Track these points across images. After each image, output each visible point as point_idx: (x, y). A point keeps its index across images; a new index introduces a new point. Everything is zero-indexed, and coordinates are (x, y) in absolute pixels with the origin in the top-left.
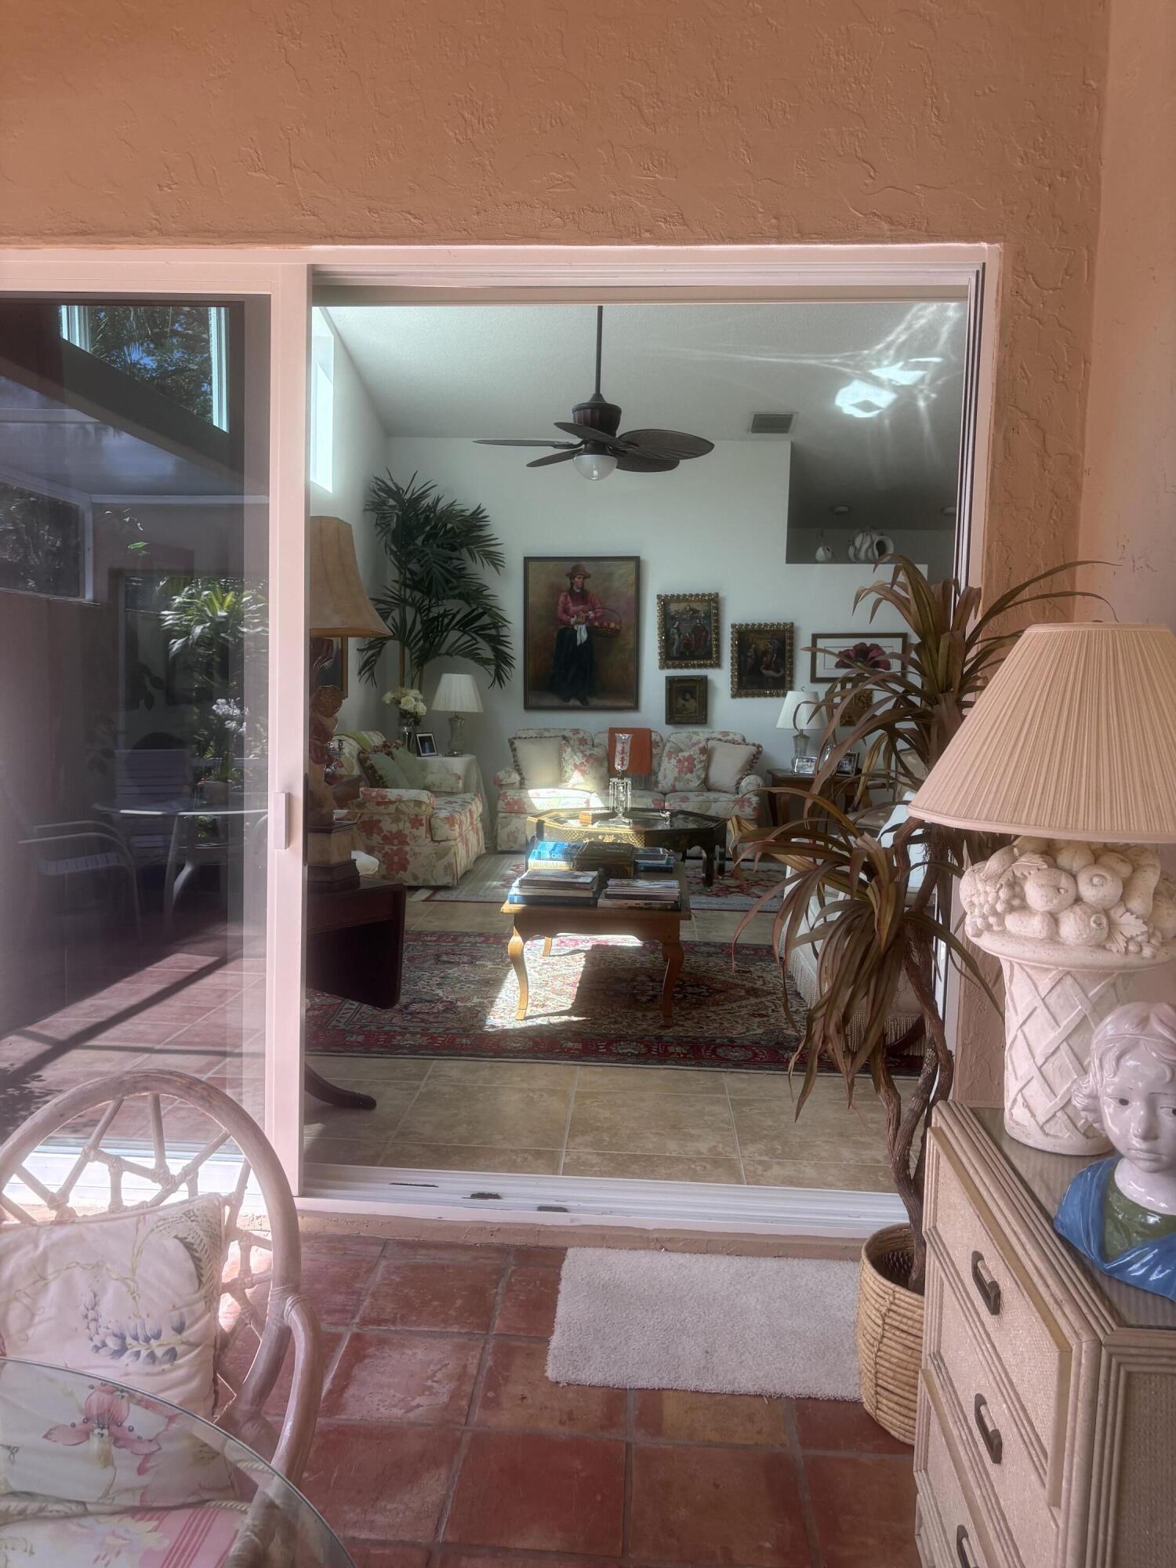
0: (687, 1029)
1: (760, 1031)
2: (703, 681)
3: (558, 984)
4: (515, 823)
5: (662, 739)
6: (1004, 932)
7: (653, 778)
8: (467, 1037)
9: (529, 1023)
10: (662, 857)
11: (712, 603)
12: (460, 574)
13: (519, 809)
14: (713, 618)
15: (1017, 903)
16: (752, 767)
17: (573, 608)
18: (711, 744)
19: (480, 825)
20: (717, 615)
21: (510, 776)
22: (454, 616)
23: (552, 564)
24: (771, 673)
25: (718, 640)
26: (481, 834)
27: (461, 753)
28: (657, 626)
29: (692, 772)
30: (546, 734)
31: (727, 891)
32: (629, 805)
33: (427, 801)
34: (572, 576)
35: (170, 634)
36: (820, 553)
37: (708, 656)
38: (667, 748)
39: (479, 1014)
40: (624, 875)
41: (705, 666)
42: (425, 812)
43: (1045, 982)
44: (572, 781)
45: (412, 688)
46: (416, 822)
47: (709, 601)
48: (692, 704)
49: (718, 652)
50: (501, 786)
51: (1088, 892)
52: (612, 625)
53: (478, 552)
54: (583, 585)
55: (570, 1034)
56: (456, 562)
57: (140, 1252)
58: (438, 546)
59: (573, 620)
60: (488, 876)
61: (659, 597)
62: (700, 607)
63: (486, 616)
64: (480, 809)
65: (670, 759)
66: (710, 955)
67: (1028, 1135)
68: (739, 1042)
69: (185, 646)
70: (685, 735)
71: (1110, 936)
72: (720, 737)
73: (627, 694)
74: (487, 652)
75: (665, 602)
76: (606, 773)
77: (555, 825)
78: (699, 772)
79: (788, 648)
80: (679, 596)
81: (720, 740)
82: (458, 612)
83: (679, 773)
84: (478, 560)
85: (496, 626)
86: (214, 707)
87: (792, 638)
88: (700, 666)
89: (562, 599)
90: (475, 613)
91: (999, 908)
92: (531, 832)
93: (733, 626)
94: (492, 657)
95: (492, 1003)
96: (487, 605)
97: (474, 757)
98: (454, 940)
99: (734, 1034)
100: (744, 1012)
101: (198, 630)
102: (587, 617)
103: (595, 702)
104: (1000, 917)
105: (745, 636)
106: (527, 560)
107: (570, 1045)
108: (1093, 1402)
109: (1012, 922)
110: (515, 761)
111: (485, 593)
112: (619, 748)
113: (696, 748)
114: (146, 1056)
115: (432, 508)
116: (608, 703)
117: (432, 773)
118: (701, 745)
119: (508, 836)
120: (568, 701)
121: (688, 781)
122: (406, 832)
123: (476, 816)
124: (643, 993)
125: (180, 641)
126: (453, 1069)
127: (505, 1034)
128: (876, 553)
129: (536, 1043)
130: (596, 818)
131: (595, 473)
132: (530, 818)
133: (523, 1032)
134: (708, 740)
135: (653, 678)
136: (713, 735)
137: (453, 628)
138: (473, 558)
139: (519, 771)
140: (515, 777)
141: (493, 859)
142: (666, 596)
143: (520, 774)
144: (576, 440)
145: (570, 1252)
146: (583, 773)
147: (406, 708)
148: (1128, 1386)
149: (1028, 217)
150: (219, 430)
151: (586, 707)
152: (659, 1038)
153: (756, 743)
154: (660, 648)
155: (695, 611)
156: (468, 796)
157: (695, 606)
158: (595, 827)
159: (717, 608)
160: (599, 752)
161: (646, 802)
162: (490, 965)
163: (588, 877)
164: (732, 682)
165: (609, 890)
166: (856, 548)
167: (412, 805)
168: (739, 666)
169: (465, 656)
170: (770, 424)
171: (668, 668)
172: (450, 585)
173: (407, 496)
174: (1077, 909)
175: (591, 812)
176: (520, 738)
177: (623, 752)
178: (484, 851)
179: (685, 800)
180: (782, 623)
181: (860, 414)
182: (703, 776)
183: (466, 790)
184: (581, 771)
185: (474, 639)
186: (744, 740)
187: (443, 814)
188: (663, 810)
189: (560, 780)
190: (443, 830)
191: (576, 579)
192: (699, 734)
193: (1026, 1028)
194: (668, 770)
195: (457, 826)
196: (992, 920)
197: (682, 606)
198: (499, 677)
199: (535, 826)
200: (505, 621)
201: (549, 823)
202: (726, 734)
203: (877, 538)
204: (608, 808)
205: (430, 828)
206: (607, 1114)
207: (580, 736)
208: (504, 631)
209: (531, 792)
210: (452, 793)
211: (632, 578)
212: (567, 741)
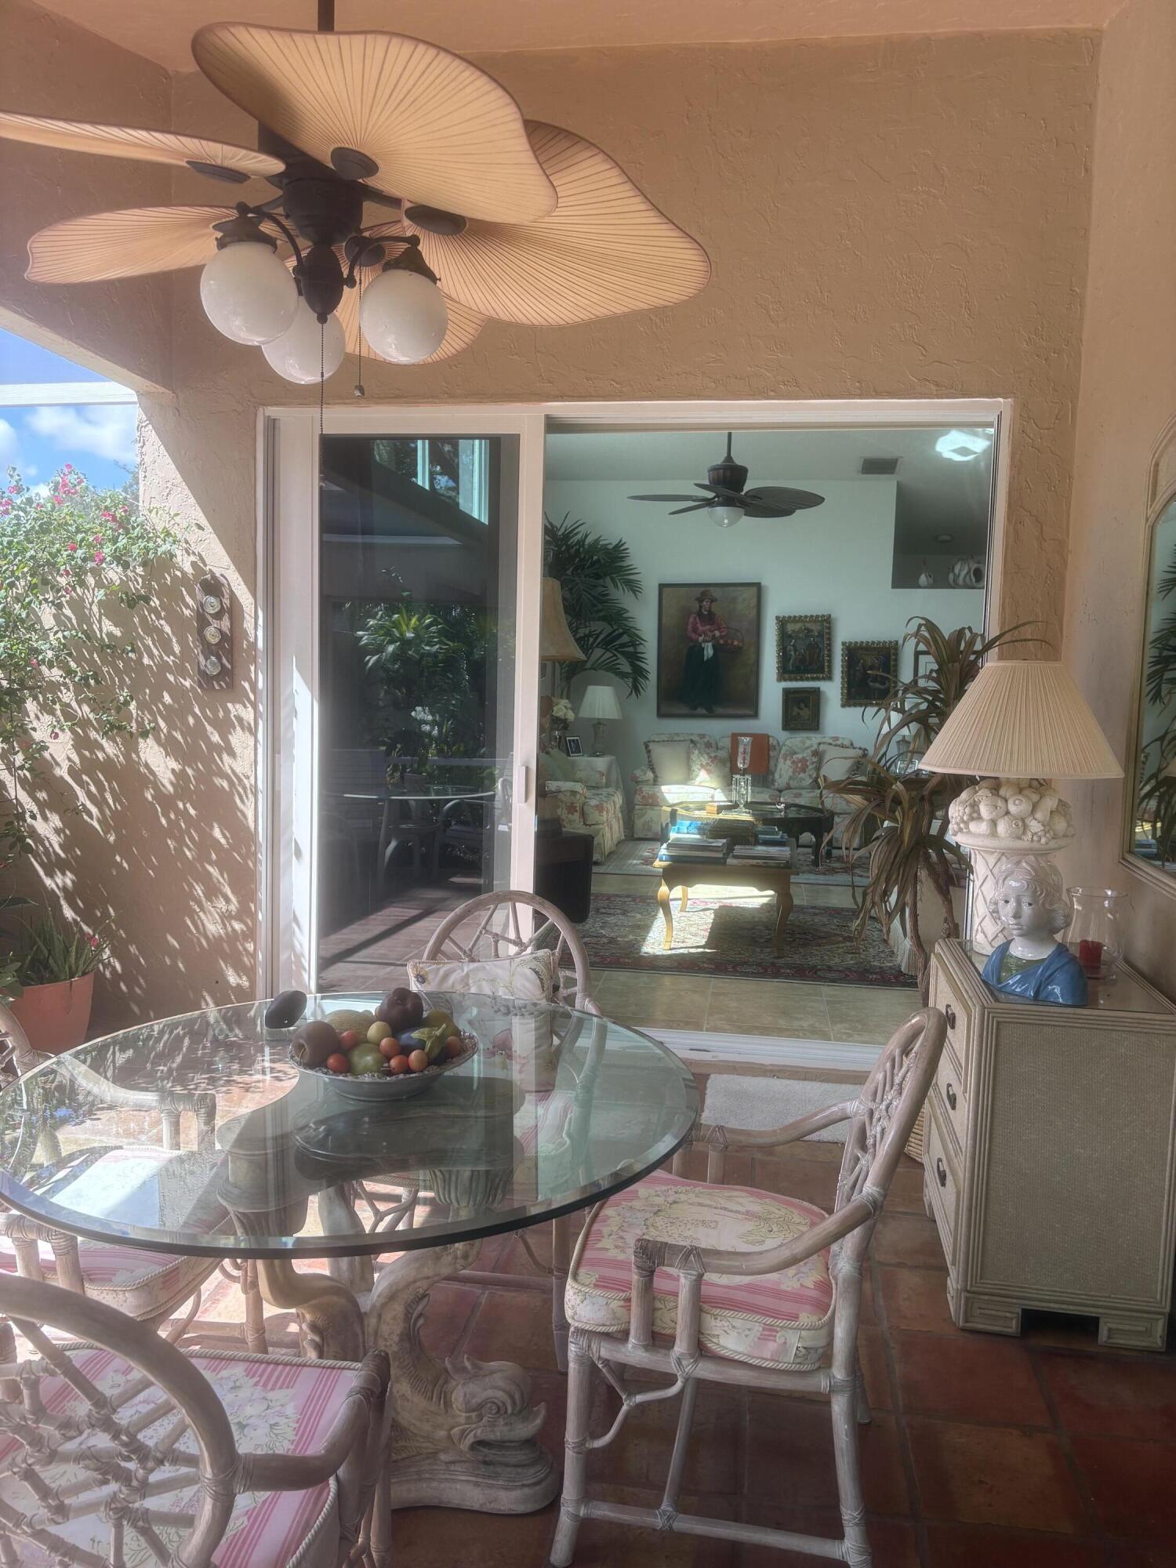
0: (797, 959)
1: (851, 962)
2: (817, 692)
3: (693, 930)
4: (651, 814)
5: (778, 743)
6: (969, 832)
7: (771, 777)
8: (629, 958)
9: (673, 952)
10: (777, 834)
11: (824, 625)
12: (603, 599)
13: (654, 802)
14: (826, 636)
15: (975, 816)
16: (858, 768)
17: (701, 628)
18: (822, 747)
19: (620, 815)
20: (829, 634)
21: (645, 774)
22: (598, 636)
23: (683, 590)
24: (877, 685)
25: (830, 656)
26: (621, 822)
27: (602, 754)
28: (775, 644)
29: (805, 772)
30: (676, 738)
31: (833, 871)
32: (749, 800)
33: (581, 792)
34: (700, 600)
35: (366, 651)
36: (923, 579)
37: (823, 671)
38: (783, 751)
39: (635, 946)
40: (747, 843)
41: (818, 679)
42: (578, 801)
43: (992, 860)
44: (698, 780)
45: (562, 698)
46: (572, 809)
47: (822, 621)
48: (806, 713)
49: (830, 667)
50: (637, 782)
51: (1012, 808)
52: (736, 643)
53: (620, 580)
54: (710, 608)
55: (705, 960)
56: (600, 589)
57: (513, 975)
58: (585, 577)
59: (701, 639)
60: (629, 856)
61: (777, 618)
62: (815, 628)
63: (625, 636)
64: (621, 801)
65: (785, 760)
66: (815, 914)
67: (983, 948)
68: (835, 968)
69: (378, 661)
70: (799, 739)
71: (1024, 833)
72: (831, 741)
73: (747, 702)
74: (626, 668)
75: (782, 622)
76: (729, 770)
77: (684, 812)
78: (811, 773)
79: (892, 663)
80: (795, 617)
81: (830, 744)
82: (601, 633)
83: (793, 773)
84: (620, 587)
85: (634, 644)
86: (413, 714)
87: (896, 654)
88: (813, 679)
89: (691, 620)
90: (617, 632)
91: (965, 818)
92: (666, 819)
93: (844, 644)
94: (630, 671)
95: (644, 940)
96: (626, 626)
97: (614, 757)
98: (608, 899)
99: (832, 963)
100: (840, 951)
101: (391, 648)
102: (714, 636)
103: (720, 710)
104: (966, 823)
105: (854, 652)
106: (662, 587)
107: (706, 965)
108: (981, 1036)
109: (973, 826)
110: (650, 762)
111: (625, 615)
112: (741, 749)
113: (809, 751)
114: (392, 967)
115: (581, 543)
116: (731, 711)
117: (580, 770)
118: (813, 749)
119: (644, 825)
120: (696, 709)
121: (802, 779)
122: (563, 817)
123: (618, 806)
124: (761, 937)
125: (375, 658)
126: (622, 976)
127: (656, 957)
128: (974, 580)
129: (680, 964)
130: (720, 809)
131: (726, 521)
132: (664, 808)
133: (669, 957)
134: (820, 744)
135: (772, 690)
136: (824, 740)
137: (597, 646)
138: (616, 586)
139: (653, 770)
140: (650, 775)
141: (631, 844)
142: (784, 617)
143: (654, 772)
144: (710, 495)
145: (712, 1076)
146: (709, 772)
147: (558, 715)
148: (998, 1029)
149: (1031, 381)
150: (478, 522)
151: (711, 715)
152: (773, 964)
153: (863, 747)
154: (778, 663)
155: (809, 631)
156: (611, 790)
157: (808, 625)
158: (722, 816)
159: (829, 628)
160: (723, 754)
161: (765, 797)
162: (639, 916)
163: (720, 842)
164: (842, 693)
165: (736, 853)
166: (955, 575)
167: (568, 794)
168: (849, 678)
169: (607, 670)
170: (878, 467)
171: (785, 680)
172: (596, 609)
173: (560, 533)
174: (1006, 817)
175: (716, 804)
176: (654, 741)
177: (745, 752)
178: (623, 838)
179: (798, 795)
180: (887, 640)
181: (958, 458)
182: (814, 776)
183: (607, 786)
184: (707, 770)
185: (616, 656)
186: (852, 744)
187: (593, 802)
188: (779, 803)
189: (688, 778)
190: (594, 817)
191: (705, 603)
192: (812, 739)
193: (983, 888)
194: (783, 771)
195: (605, 813)
196: (962, 825)
197: (797, 626)
198: (636, 689)
199: (669, 814)
200: (642, 639)
201: (681, 812)
202: (836, 739)
203: (974, 566)
204: (731, 801)
205: (583, 814)
206: (735, 1004)
207: (706, 740)
208: (640, 649)
209: (664, 788)
210: (597, 788)
211: (754, 601)
212: (695, 744)
